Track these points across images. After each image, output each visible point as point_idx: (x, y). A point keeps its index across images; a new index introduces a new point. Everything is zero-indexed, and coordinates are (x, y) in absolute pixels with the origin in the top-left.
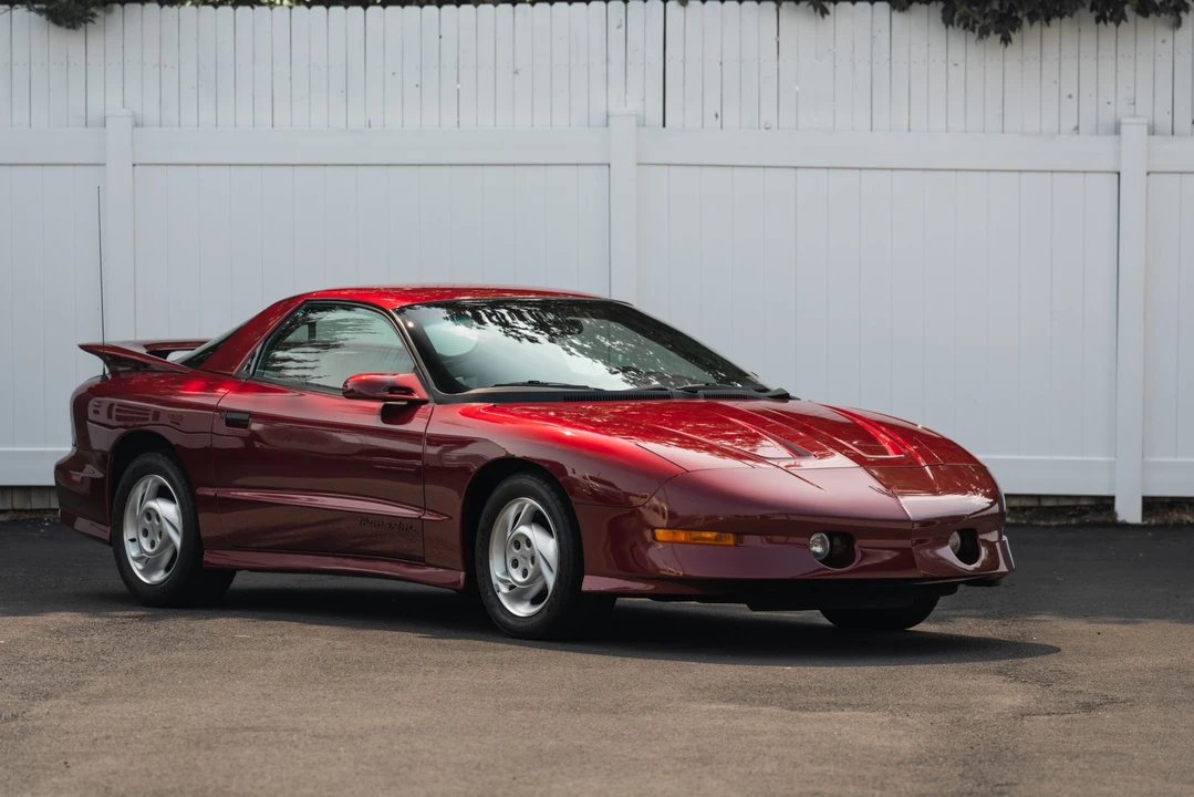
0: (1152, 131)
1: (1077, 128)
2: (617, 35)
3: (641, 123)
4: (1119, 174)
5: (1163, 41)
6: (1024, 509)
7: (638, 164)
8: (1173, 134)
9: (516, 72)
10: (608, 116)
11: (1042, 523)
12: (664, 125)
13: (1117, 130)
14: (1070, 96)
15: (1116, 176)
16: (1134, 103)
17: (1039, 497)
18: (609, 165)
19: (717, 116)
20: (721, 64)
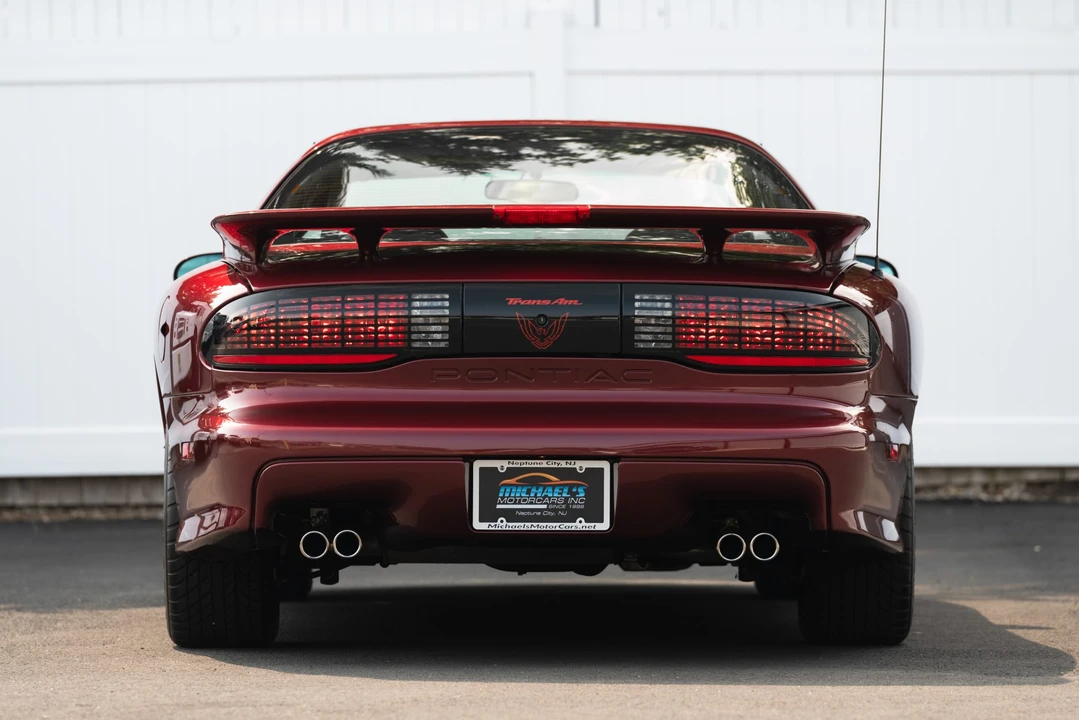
3: (570, 23)
6: (1042, 484)
7: (570, 73)
10: (529, 15)
11: (1068, 499)
12: (597, 22)
17: (1062, 470)
18: (531, 75)
19: (661, 13)
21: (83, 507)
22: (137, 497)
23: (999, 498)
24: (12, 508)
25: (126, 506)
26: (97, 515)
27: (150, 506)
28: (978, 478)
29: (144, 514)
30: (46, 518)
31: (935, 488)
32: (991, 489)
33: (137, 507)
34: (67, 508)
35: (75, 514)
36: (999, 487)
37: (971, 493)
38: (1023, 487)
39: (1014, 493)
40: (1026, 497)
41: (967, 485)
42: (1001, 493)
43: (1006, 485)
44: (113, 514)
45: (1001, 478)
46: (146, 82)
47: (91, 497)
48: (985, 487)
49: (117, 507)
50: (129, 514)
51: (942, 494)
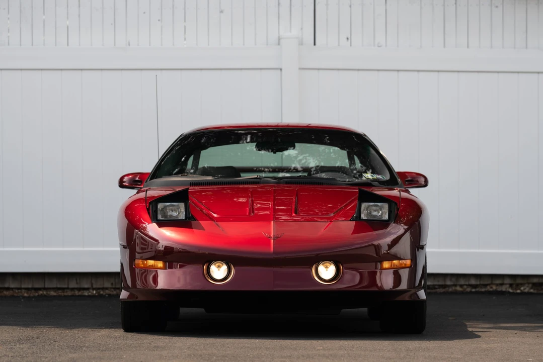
3: (301, 43)
7: (300, 69)
9: (221, 12)
10: (279, 39)
12: (315, 44)
18: (281, 69)
19: (348, 39)
20: (350, 6)
21: (45, 289)
22: (73, 284)
23: (519, 291)
24: (8, 289)
25: (68, 288)
26: (53, 293)
27: (79, 289)
28: (507, 281)
29: (77, 293)
30: (26, 295)
31: (486, 285)
32: (514, 286)
33: (73, 289)
34: (37, 290)
35: (41, 292)
36: (518, 286)
37: (504, 288)
38: (530, 285)
39: (526, 289)
40: (532, 291)
41: (502, 284)
42: (519, 289)
43: (522, 284)
44: (60, 293)
45: (519, 281)
48: (511, 285)
49: (63, 289)
50: (69, 293)
51: (488, 288)
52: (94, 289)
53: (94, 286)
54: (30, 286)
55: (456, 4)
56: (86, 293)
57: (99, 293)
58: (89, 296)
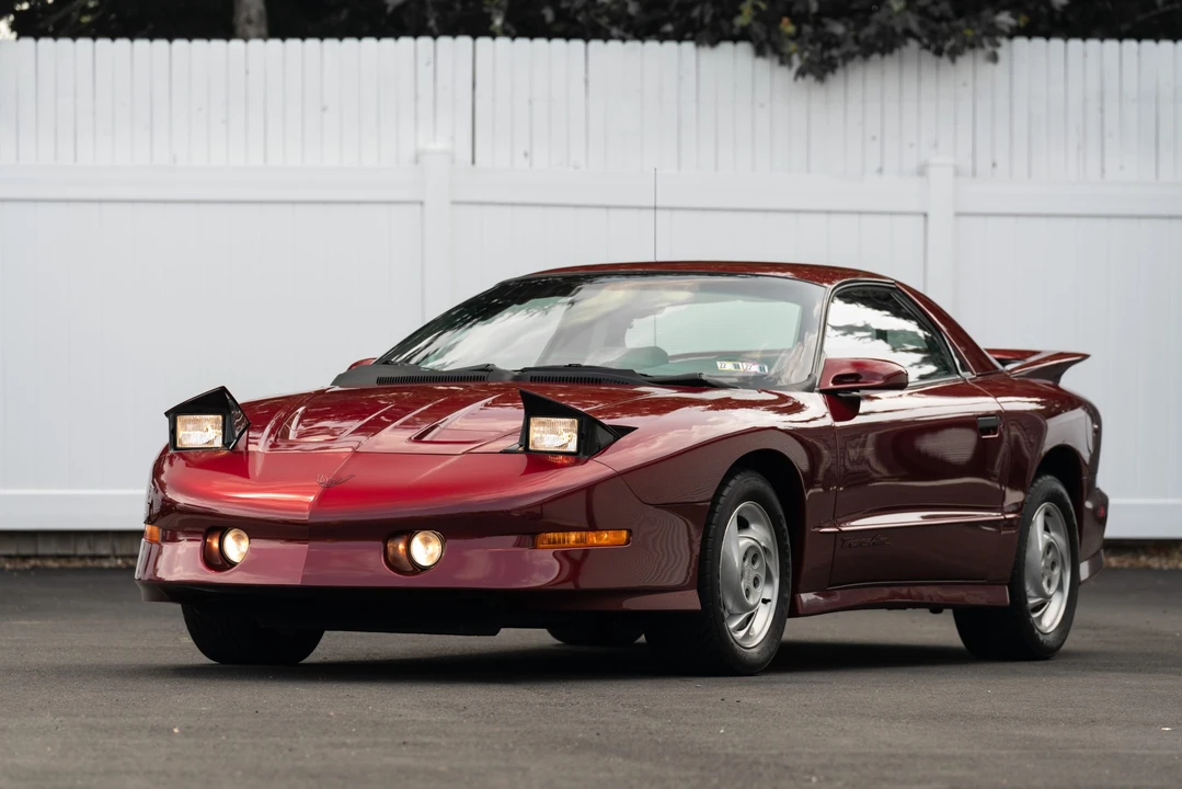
0: (957, 173)
1: (880, 171)
2: (425, 72)
3: (451, 161)
4: (925, 215)
5: (965, 84)
7: (453, 203)
8: (974, 174)
9: (324, 109)
10: (417, 155)
12: (473, 162)
13: (922, 171)
14: (874, 138)
15: (922, 219)
16: (936, 145)
18: (422, 203)
19: (526, 155)
20: (530, 102)
21: (37, 556)
22: (83, 549)
25: (74, 556)
26: (51, 564)
27: (94, 557)
29: (89, 563)
30: (7, 565)
33: (82, 557)
34: (25, 558)
35: (32, 562)
44: (63, 563)
46: (100, 201)
47: (43, 549)
49: (67, 557)
50: (77, 564)
52: (117, 557)
53: (118, 552)
54: (13, 552)
55: (697, 100)
56: (106, 564)
57: (127, 563)
58: (111, 569)
